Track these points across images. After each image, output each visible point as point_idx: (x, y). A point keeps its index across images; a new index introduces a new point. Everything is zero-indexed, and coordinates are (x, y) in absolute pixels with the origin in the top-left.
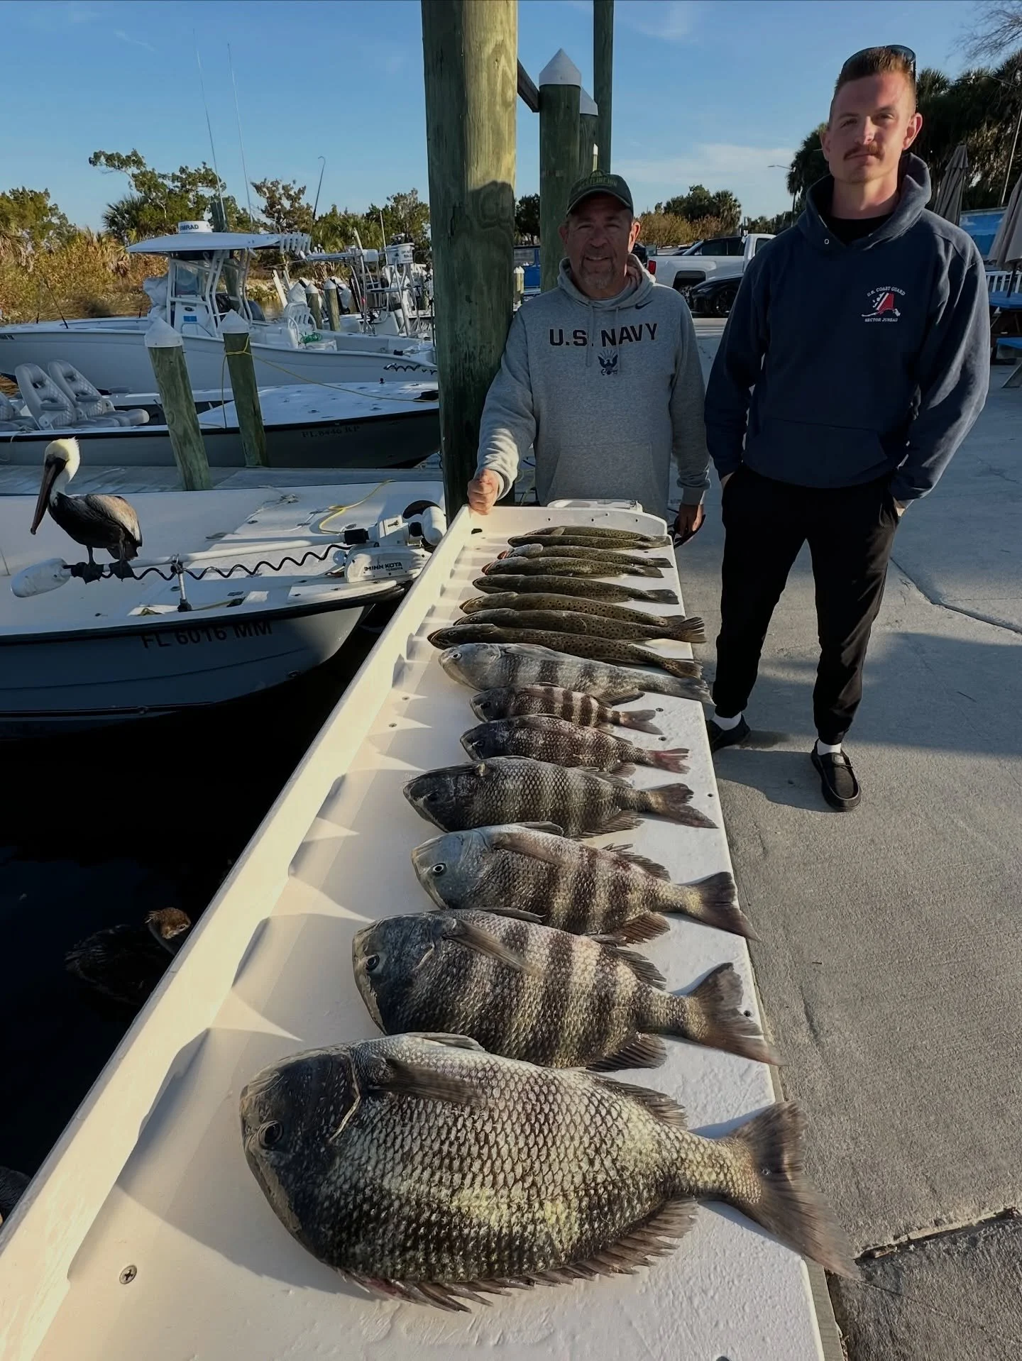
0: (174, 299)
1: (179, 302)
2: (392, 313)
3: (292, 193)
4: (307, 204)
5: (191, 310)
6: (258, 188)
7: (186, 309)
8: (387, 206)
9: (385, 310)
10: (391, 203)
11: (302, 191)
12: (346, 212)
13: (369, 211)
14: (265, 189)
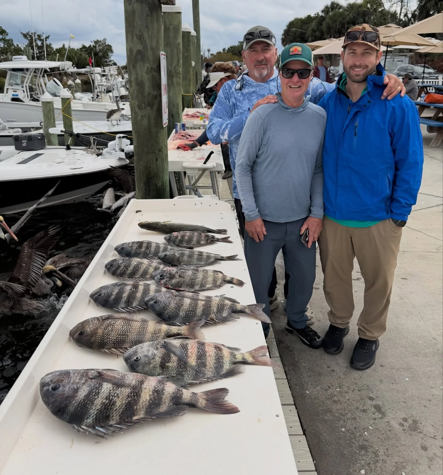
0: (8, 87)
1: (10, 88)
2: (107, 94)
3: (42, 38)
4: (50, 43)
5: (16, 92)
6: (25, 36)
7: (14, 91)
8: (90, 45)
9: (104, 93)
10: (92, 44)
11: (47, 38)
12: (69, 47)
13: (81, 47)
14: (28, 36)
